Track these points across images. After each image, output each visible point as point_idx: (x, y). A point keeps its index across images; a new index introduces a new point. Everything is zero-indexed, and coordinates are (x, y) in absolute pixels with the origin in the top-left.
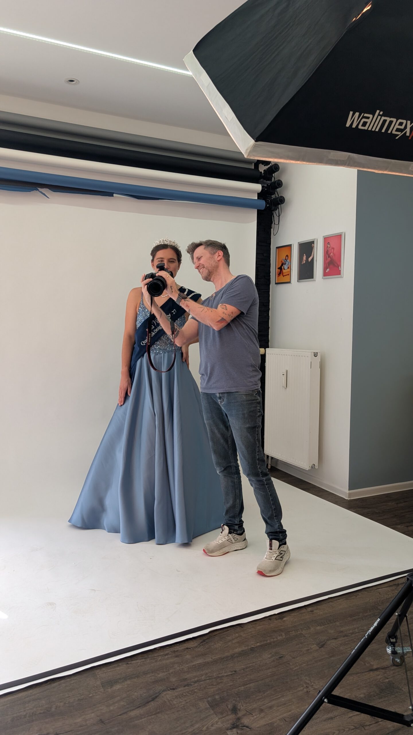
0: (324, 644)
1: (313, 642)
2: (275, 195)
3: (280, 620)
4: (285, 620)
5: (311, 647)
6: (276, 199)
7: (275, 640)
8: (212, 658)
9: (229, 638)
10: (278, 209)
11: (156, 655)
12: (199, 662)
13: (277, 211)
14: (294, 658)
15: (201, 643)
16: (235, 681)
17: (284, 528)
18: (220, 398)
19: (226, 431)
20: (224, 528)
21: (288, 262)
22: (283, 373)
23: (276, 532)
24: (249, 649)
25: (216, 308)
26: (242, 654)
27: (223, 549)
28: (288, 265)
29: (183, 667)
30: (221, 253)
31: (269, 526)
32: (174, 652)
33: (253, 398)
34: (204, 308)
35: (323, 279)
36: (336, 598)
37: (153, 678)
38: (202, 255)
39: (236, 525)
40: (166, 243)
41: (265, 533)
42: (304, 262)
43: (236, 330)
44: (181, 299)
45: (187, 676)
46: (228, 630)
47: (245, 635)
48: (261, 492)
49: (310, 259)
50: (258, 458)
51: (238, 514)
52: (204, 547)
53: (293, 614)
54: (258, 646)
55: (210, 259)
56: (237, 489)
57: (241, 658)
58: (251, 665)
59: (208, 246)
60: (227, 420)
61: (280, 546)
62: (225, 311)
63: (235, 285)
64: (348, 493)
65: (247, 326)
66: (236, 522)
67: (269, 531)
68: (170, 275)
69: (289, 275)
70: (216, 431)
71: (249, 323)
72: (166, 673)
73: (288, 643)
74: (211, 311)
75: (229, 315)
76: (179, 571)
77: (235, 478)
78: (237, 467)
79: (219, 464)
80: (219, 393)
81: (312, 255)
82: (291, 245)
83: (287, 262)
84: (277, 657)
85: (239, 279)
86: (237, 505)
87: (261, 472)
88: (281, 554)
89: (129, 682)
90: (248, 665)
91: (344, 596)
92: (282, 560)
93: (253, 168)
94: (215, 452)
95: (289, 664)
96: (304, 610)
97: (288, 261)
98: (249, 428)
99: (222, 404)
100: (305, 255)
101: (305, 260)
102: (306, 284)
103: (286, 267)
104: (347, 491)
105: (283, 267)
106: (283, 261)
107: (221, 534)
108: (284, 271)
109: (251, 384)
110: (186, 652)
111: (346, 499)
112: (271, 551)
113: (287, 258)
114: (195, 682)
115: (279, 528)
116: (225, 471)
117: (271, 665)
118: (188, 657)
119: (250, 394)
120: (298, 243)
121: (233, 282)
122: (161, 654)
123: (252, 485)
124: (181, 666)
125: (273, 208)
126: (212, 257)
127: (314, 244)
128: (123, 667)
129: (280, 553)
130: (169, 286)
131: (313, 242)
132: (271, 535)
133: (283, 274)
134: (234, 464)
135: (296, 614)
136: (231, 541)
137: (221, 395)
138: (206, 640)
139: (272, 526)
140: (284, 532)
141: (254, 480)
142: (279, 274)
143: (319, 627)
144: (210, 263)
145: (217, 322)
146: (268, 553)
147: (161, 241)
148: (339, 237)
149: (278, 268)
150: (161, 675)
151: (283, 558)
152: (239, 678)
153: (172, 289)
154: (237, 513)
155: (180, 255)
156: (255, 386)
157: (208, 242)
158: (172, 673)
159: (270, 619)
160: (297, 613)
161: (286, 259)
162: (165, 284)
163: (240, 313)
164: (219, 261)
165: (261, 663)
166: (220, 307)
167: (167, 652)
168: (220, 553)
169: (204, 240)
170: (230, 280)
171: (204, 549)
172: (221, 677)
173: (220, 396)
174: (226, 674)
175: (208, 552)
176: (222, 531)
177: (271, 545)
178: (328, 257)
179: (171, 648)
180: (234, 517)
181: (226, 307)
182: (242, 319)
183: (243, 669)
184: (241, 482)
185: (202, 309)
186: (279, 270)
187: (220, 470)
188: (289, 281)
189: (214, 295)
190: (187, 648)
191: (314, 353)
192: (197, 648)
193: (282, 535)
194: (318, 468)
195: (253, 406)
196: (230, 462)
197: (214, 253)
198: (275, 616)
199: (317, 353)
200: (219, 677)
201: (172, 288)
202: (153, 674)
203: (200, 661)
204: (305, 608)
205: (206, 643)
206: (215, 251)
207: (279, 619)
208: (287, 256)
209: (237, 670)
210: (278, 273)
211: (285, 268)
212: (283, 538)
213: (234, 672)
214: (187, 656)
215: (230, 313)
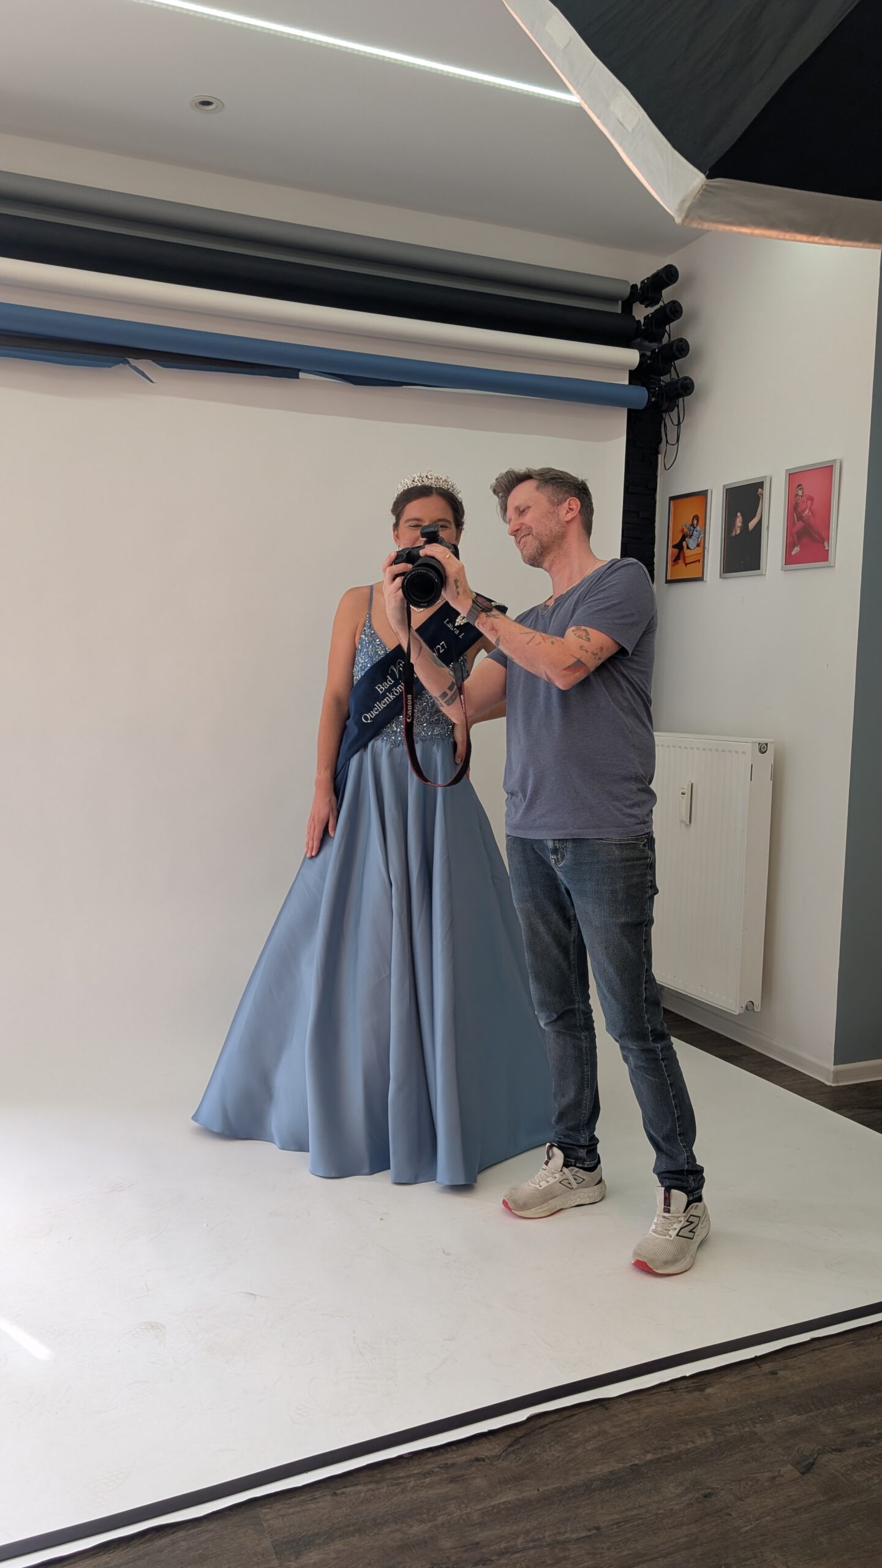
0: (813, 1464)
1: (785, 1458)
2: (669, 375)
3: (696, 1394)
4: (709, 1394)
5: (779, 1471)
6: (672, 383)
7: (689, 1447)
8: (538, 1490)
9: (575, 1436)
10: (676, 408)
11: (401, 1475)
12: (506, 1500)
13: (674, 414)
14: (741, 1499)
15: (509, 1446)
16: (598, 1556)
17: (697, 1163)
18: (555, 851)
19: (567, 931)
20: (553, 1154)
21: (697, 531)
22: (683, 791)
23: (681, 1172)
24: (628, 1470)
25: (562, 635)
26: (612, 1481)
27: (551, 1201)
28: (698, 538)
29: (469, 1510)
30: (576, 504)
31: (664, 1158)
32: (446, 1467)
33: (637, 854)
34: (534, 634)
35: (783, 572)
36: (829, 1341)
37: (398, 1536)
38: (530, 503)
39: (583, 1147)
40: (427, 483)
41: (654, 1171)
42: (738, 531)
43: (604, 689)
44: (479, 612)
45: (481, 1536)
46: (574, 1415)
47: (613, 1429)
48: (649, 1077)
49: (752, 524)
50: (646, 997)
51: (585, 1122)
52: (506, 1196)
53: (728, 1380)
54: (651, 1461)
55: (549, 515)
56: (587, 1064)
57: (610, 1491)
58: (635, 1512)
59: (546, 482)
60: (569, 903)
61: (689, 1204)
62: (586, 644)
63: (609, 582)
64: (833, 1072)
65: (630, 683)
66: (582, 1142)
67: (663, 1168)
68: (453, 552)
69: (699, 561)
70: (542, 929)
71: (634, 677)
72: (429, 1525)
73: (724, 1456)
74: (553, 643)
75: (594, 654)
76: (448, 1254)
77: (583, 1038)
78: (588, 1012)
79: (544, 1005)
80: (554, 840)
81: (757, 515)
82: (707, 491)
83: (695, 532)
84: (697, 1495)
85: (620, 568)
86: (584, 1102)
87: (652, 1031)
88: (692, 1223)
89: (339, 1545)
90: (630, 1513)
91: (850, 1336)
92: (692, 1239)
93: (620, 311)
94: (538, 978)
95: (729, 1515)
96: (753, 1370)
97: (698, 528)
98: (624, 926)
99: (560, 867)
100: (739, 514)
101: (741, 527)
102: (743, 583)
103: (692, 542)
104: (831, 1066)
105: (684, 544)
106: (686, 530)
107: (544, 1166)
108: (687, 552)
109: (633, 820)
110: (473, 1469)
111: (828, 1084)
112: (666, 1215)
113: (695, 522)
114: (501, 1554)
115: (688, 1163)
116: (560, 1023)
117: (684, 1516)
118: (480, 1482)
119: (630, 843)
120: (724, 486)
121: (604, 576)
122: (415, 1472)
123: (626, 1059)
124: (463, 1506)
125: (665, 405)
126: (555, 512)
127: (762, 488)
128: (324, 1503)
129: (687, 1221)
130: (451, 581)
131: (761, 485)
132: (668, 1178)
133: (684, 561)
134: (582, 1007)
135: (734, 1380)
136: (570, 1183)
137: (557, 845)
138: (521, 1440)
139: (671, 1157)
140: (698, 1172)
141: (634, 1047)
142: (676, 560)
143: (795, 1416)
144: (548, 526)
145: (565, 669)
146: (661, 1219)
147: (417, 478)
148: (826, 472)
149: (674, 547)
150: (417, 1529)
151: (694, 1233)
152: (608, 1549)
153: (457, 587)
154: (584, 1120)
155: (461, 512)
156: (642, 825)
157: (547, 473)
158: (443, 1525)
159: (672, 1390)
160: (739, 1378)
161: (692, 525)
162: (443, 574)
163: (617, 650)
164: (568, 522)
165: (659, 1509)
166: (572, 633)
167: (429, 1467)
168: (541, 1212)
169: (537, 465)
170: (590, 571)
171: (504, 1200)
172: (564, 1542)
173: (555, 847)
174: (574, 1536)
175: (514, 1208)
176: (546, 1159)
177: (667, 1201)
178: (798, 520)
179: (437, 1456)
180: (576, 1129)
181: (588, 634)
182: (619, 664)
183: (617, 1524)
184: (596, 1048)
185: (528, 638)
186: (676, 550)
187: (547, 1018)
188: (701, 576)
189: (551, 603)
190: (477, 1460)
191: (759, 744)
192: (500, 1461)
193: (694, 1180)
194: (761, 1009)
195: (637, 872)
196: (572, 1002)
197: (560, 503)
198: (685, 1382)
199: (767, 744)
200: (558, 1542)
201: (459, 584)
202: (397, 1527)
203: (509, 1496)
204: (757, 1364)
205: (523, 1446)
206: (561, 496)
207: (694, 1391)
208: (696, 517)
209: (602, 1525)
210: (674, 558)
211: (690, 546)
212: (697, 1186)
213: (594, 1532)
214: (478, 1480)
215: (596, 649)
